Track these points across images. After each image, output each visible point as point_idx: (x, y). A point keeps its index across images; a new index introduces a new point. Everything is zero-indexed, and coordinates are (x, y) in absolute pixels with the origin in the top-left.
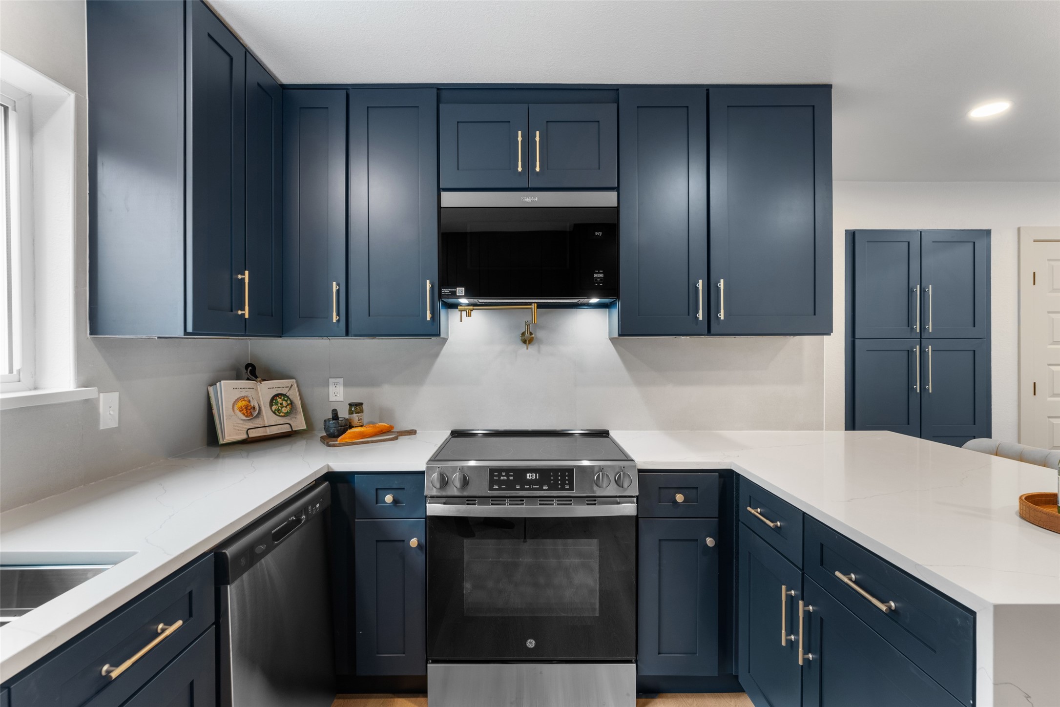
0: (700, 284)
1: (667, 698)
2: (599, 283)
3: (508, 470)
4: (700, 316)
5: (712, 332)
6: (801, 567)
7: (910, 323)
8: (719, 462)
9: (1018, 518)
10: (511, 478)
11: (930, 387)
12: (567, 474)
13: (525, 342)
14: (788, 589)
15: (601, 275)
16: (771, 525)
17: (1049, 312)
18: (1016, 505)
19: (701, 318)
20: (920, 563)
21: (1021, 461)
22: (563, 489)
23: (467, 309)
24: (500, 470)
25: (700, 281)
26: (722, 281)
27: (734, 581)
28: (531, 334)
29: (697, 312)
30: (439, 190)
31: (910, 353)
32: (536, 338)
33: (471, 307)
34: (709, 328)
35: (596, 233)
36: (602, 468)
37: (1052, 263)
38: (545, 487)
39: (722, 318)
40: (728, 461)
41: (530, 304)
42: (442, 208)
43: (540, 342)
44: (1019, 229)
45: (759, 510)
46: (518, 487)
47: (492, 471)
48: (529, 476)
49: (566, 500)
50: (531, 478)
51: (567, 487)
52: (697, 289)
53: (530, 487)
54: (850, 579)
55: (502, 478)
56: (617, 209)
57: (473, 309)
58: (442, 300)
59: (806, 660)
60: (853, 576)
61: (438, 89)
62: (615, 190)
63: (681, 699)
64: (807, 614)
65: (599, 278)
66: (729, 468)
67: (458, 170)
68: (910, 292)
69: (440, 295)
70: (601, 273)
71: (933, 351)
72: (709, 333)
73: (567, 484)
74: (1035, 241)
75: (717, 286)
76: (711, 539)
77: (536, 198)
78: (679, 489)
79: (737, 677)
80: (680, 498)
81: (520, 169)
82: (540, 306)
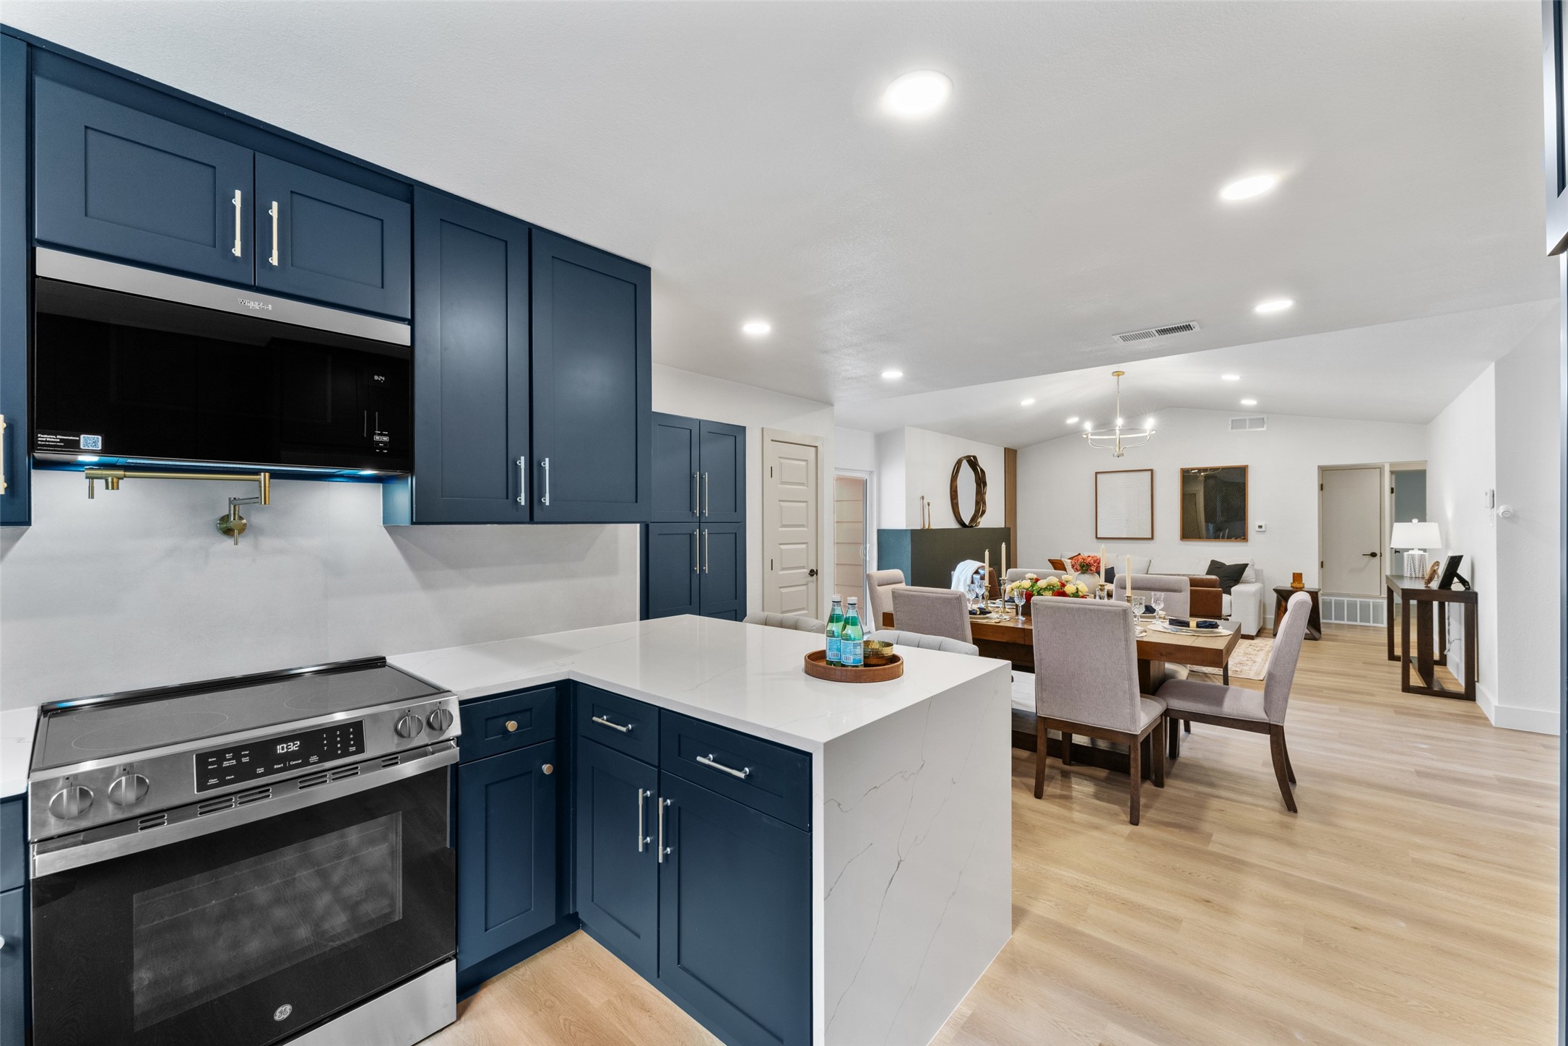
0: (522, 462)
1: (493, 982)
2: (381, 449)
3: (237, 750)
4: (522, 500)
5: (535, 520)
6: (657, 764)
7: (691, 509)
8: (556, 674)
9: (804, 674)
10: (245, 760)
11: (706, 568)
12: (351, 730)
13: (228, 532)
14: (644, 792)
15: (386, 439)
16: (624, 729)
17: (780, 501)
18: (802, 663)
19: (523, 503)
20: (771, 727)
21: (781, 627)
22: (346, 754)
23: (109, 475)
24: (220, 753)
25: (523, 458)
26: (547, 460)
27: (571, 805)
28: (241, 518)
29: (517, 494)
30: (32, 244)
31: (691, 536)
32: (251, 525)
33: (121, 473)
34: (532, 515)
35: (376, 378)
36: (407, 711)
37: (782, 460)
38: (314, 758)
39: (547, 504)
40: (565, 669)
41: (257, 472)
42: (39, 277)
43: (259, 531)
44: (763, 429)
45: (605, 717)
46: (260, 770)
47: (202, 758)
48: (280, 749)
49: (352, 770)
50: (285, 750)
51: (353, 749)
52: (517, 468)
53: (285, 765)
54: (709, 759)
55: (226, 764)
56: (410, 350)
57: (125, 476)
58: (34, 457)
59: (666, 856)
60: (711, 756)
61: (29, 45)
62: (407, 322)
63: (511, 975)
64: (666, 808)
65: (381, 442)
66: (567, 678)
67: (86, 215)
68: (692, 477)
69: (33, 445)
70: (385, 435)
71: (708, 534)
72: (532, 520)
73: (352, 746)
74: (772, 440)
75: (541, 465)
76: (548, 765)
77: (270, 306)
78: (510, 716)
79: (576, 914)
80: (512, 726)
81: (237, 251)
82: (274, 475)
